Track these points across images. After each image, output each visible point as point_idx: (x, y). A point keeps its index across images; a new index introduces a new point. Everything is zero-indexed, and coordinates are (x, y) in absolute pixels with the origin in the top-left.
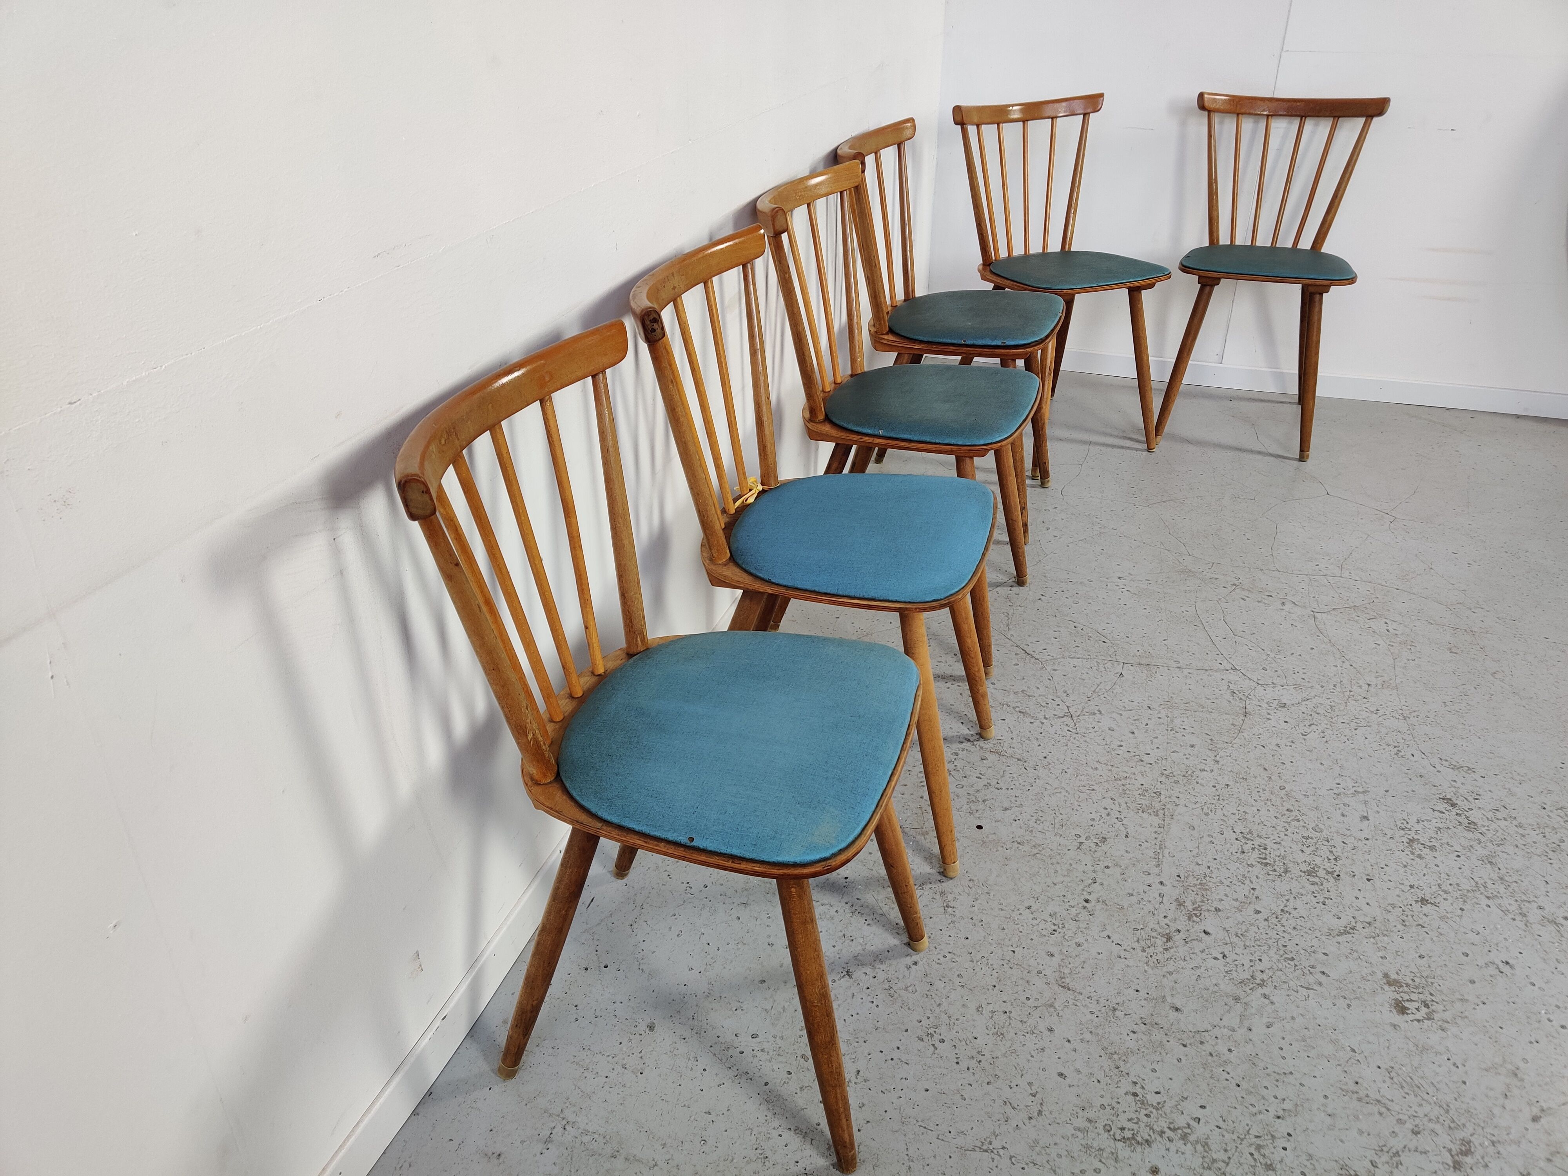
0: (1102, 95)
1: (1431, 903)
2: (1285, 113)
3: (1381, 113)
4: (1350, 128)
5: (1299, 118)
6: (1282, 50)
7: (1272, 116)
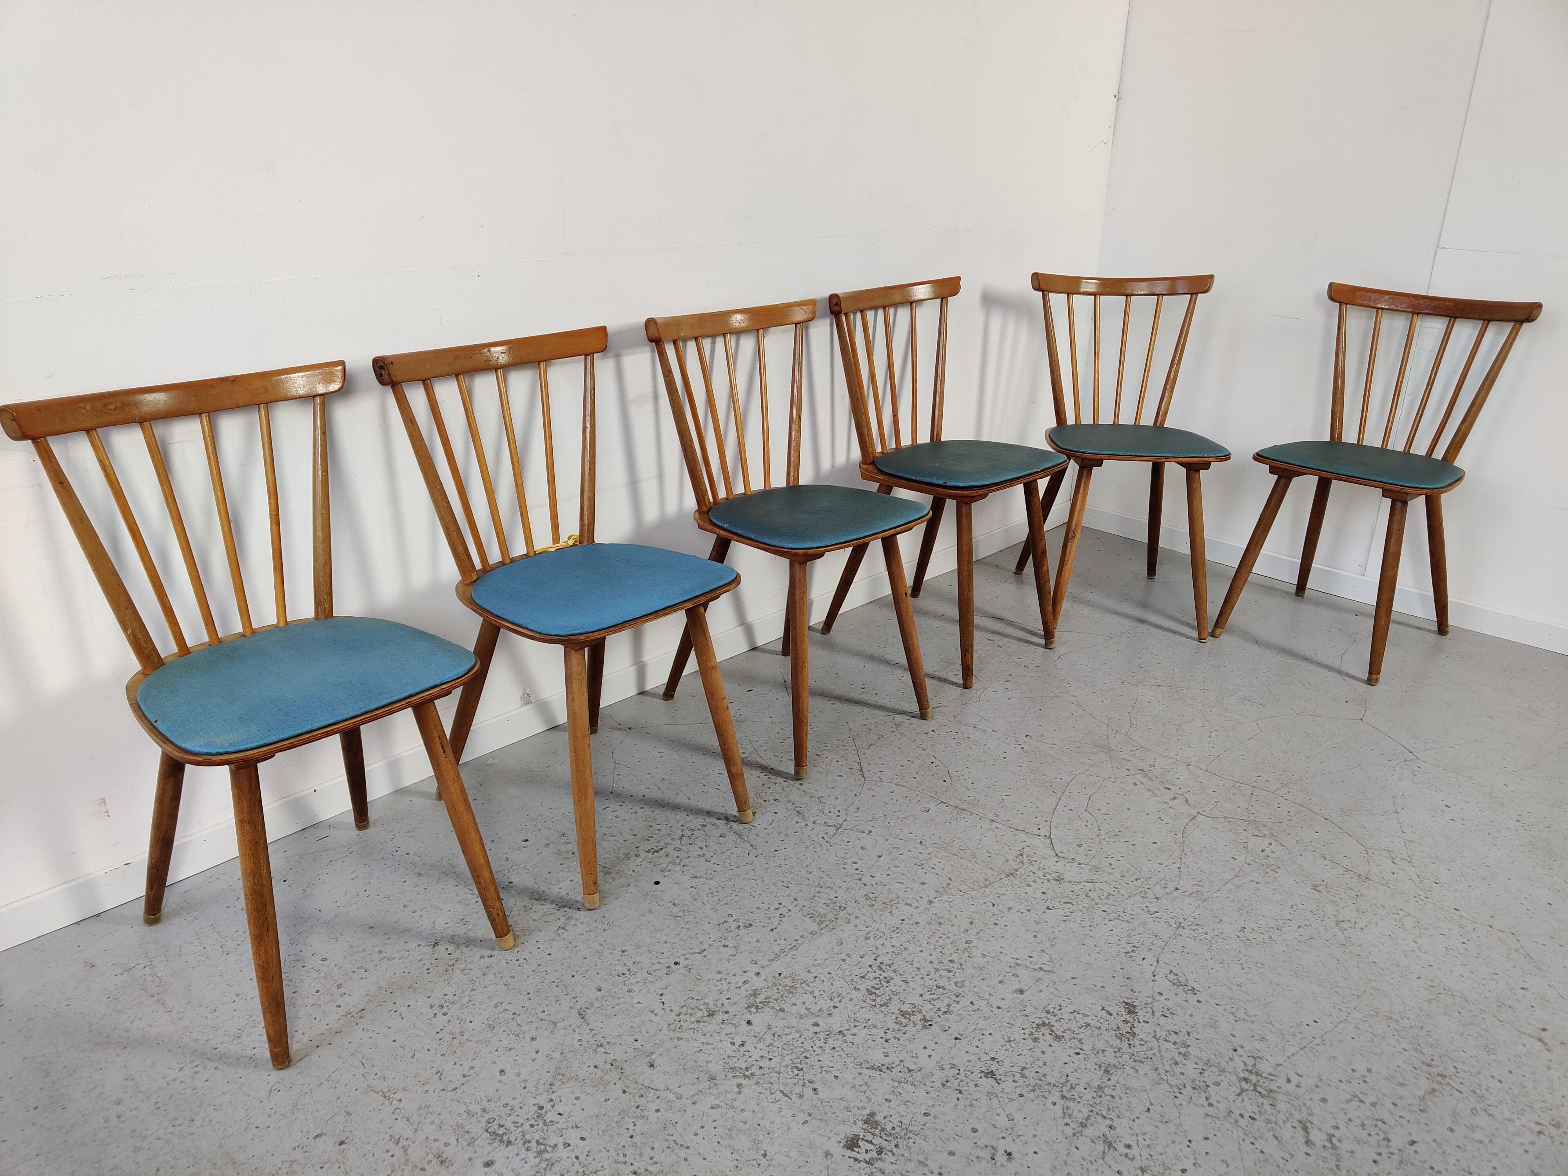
0: (1212, 277)
1: (996, 1079)
2: (1431, 312)
3: (1530, 319)
4: (1496, 334)
5: (1449, 318)
6: (1438, 247)
7: (1418, 314)
